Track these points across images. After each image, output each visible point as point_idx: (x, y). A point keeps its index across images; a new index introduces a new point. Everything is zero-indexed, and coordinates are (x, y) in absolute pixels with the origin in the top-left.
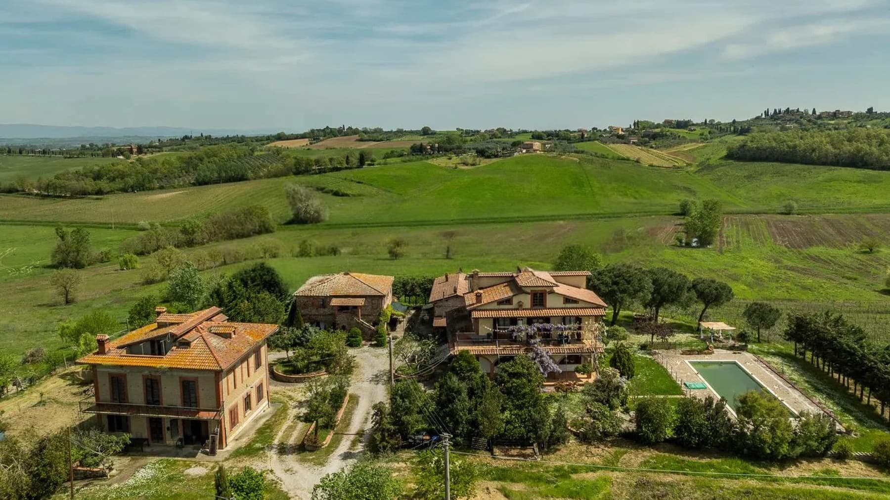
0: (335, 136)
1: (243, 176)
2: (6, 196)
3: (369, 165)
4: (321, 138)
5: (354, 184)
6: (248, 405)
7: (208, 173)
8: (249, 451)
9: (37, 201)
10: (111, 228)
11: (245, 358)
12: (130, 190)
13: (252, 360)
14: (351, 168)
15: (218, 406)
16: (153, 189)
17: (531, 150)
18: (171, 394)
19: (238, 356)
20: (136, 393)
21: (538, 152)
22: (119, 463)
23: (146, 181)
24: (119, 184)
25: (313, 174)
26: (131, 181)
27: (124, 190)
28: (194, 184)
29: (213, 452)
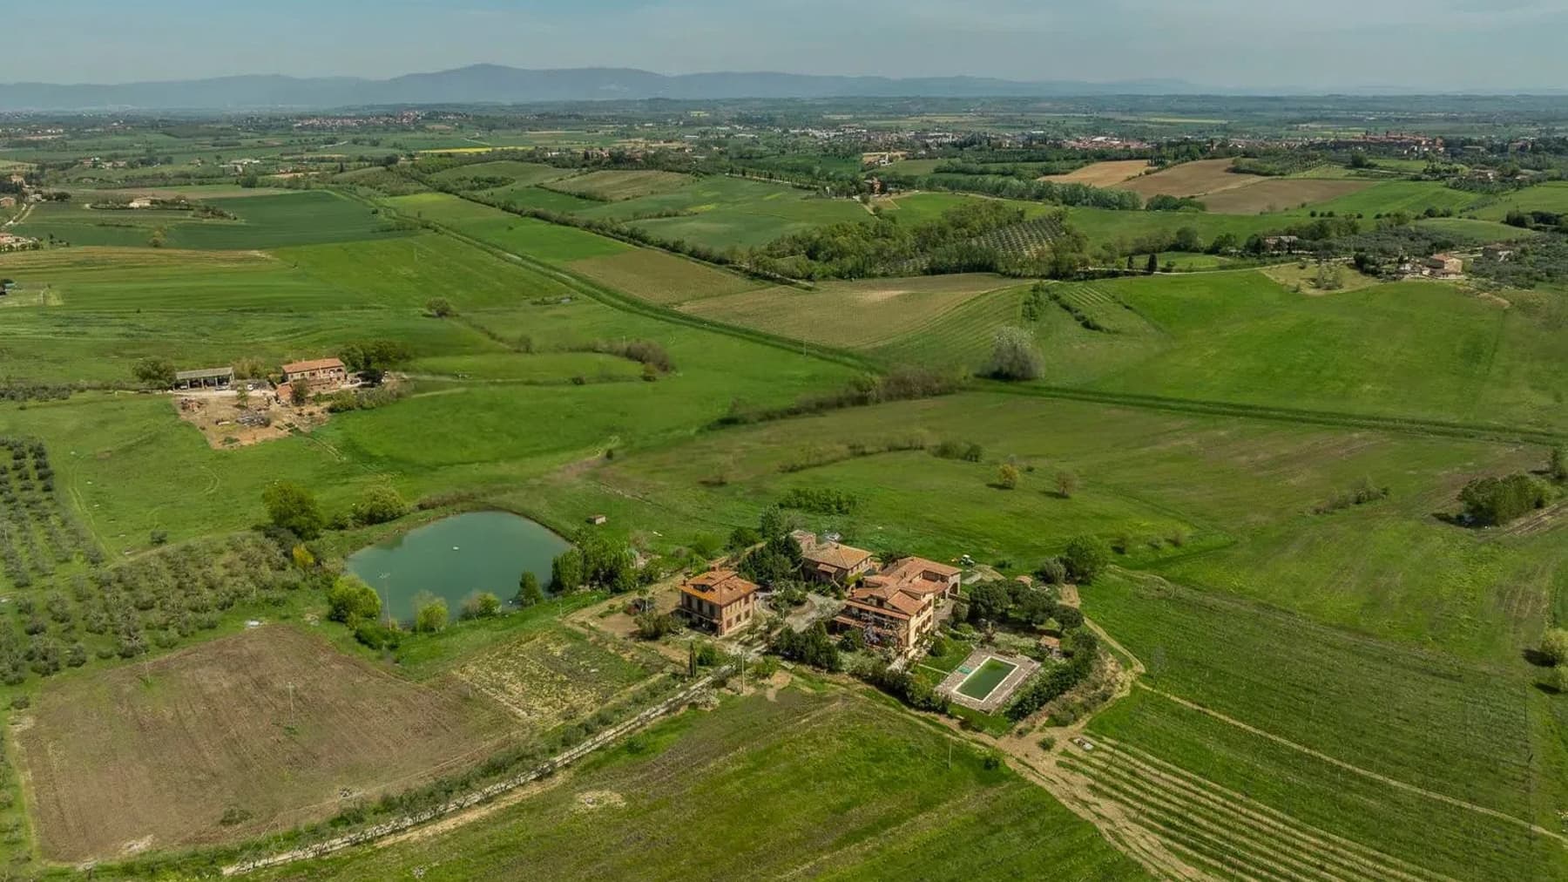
0: (1193, 159)
1: (991, 263)
2: (715, 268)
3: (1164, 270)
4: (1169, 162)
5: (1119, 308)
6: (738, 619)
7: (945, 260)
8: (730, 640)
9: (740, 282)
10: (802, 353)
11: (739, 599)
12: (847, 276)
13: (743, 600)
14: (1133, 274)
15: (721, 619)
16: (873, 276)
17: (1438, 271)
18: (706, 609)
19: (736, 597)
20: (695, 605)
21: (1452, 277)
22: (685, 630)
23: (867, 265)
24: (833, 267)
25: (1075, 280)
26: (849, 263)
27: (840, 276)
28: (926, 273)
29: (717, 636)
